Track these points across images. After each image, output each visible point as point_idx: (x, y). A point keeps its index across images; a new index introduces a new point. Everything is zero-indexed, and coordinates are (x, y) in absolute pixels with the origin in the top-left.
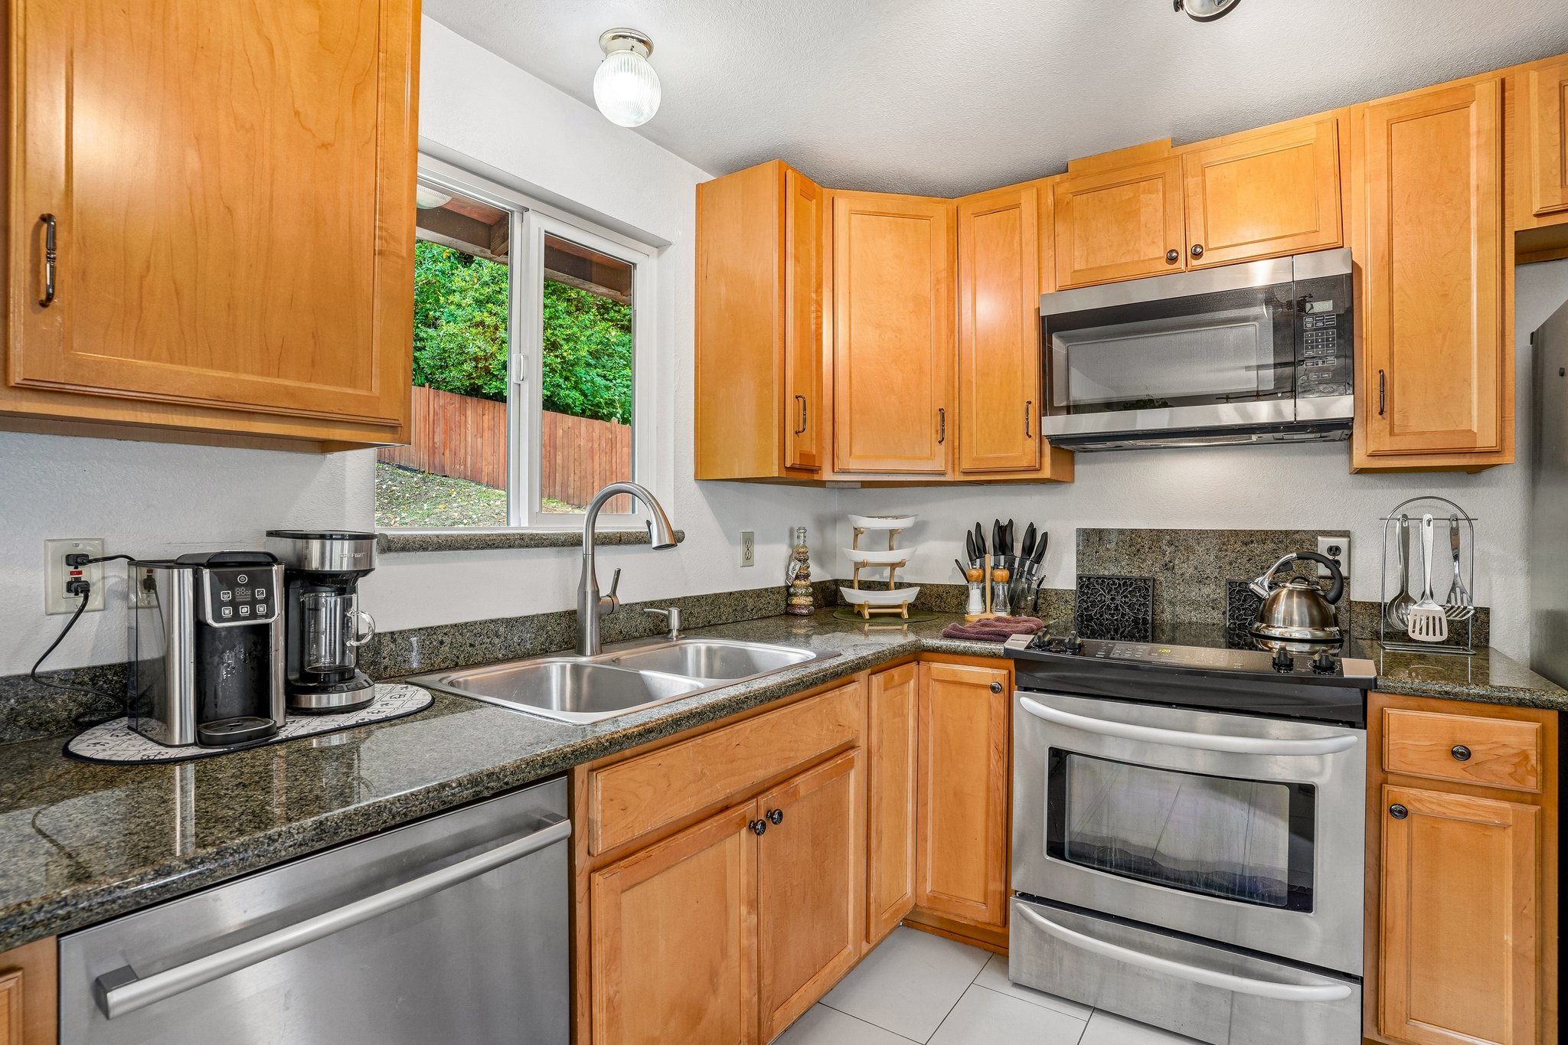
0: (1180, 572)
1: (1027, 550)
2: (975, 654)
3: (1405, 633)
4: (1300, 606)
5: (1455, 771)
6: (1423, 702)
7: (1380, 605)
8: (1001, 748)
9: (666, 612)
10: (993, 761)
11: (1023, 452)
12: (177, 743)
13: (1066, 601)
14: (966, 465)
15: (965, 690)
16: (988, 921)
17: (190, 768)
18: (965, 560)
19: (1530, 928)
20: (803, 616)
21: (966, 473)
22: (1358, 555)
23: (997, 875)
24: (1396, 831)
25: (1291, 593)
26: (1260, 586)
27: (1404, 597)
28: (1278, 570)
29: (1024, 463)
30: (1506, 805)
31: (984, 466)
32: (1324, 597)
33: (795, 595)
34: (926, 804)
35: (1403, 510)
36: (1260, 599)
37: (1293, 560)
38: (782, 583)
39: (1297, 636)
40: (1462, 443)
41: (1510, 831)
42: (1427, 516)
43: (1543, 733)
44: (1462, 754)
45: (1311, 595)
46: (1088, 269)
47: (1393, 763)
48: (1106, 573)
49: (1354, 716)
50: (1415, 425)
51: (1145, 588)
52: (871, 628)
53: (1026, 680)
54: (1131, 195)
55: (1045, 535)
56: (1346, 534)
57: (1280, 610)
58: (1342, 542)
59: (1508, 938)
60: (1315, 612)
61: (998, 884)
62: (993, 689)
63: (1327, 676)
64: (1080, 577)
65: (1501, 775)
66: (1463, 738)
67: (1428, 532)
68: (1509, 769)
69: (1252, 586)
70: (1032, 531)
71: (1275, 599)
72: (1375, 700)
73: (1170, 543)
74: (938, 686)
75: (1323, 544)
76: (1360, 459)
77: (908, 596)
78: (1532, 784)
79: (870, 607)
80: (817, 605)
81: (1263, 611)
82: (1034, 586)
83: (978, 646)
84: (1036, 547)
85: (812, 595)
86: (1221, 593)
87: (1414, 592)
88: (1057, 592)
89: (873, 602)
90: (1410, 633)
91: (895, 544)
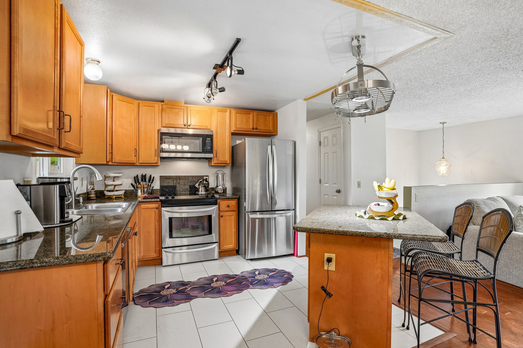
0: (181, 184)
1: (149, 181)
2: (152, 202)
3: (218, 191)
4: (203, 189)
5: (228, 209)
6: (224, 200)
7: (214, 188)
8: (158, 220)
9: (79, 198)
10: (156, 223)
11: (154, 159)
12: (56, 223)
13: (158, 191)
14: (141, 162)
15: (149, 209)
16: (156, 256)
17: (58, 228)
18: (134, 183)
19: (235, 228)
20: (94, 200)
21: (140, 163)
22: (210, 179)
23: (158, 246)
24: (221, 219)
25: (202, 186)
26: (197, 185)
27: (217, 186)
28: (200, 183)
29: (155, 162)
30: (233, 212)
31: (145, 162)
32: (207, 187)
33: (91, 194)
34: (141, 236)
35: (217, 172)
36: (197, 188)
37: (202, 181)
38: (86, 192)
39: (203, 193)
40: (225, 162)
41: (233, 216)
42: (220, 173)
43: (236, 202)
44: (228, 206)
45: (205, 186)
46: (168, 124)
47: (221, 210)
48: (166, 185)
49: (215, 203)
50: (220, 159)
51: (174, 187)
52: (115, 201)
53: (164, 205)
54: (178, 111)
55: (154, 177)
56: (208, 176)
57: (200, 189)
58: (207, 177)
59: (233, 230)
60: (206, 189)
61: (158, 248)
62: (156, 208)
63: (213, 197)
64: (160, 186)
65: (232, 208)
66: (229, 204)
67: (220, 175)
68: (233, 208)
69: (195, 186)
70: (151, 176)
71: (199, 188)
72: (218, 201)
73: (179, 179)
74: (143, 210)
75: (205, 178)
76: (213, 164)
77: (122, 193)
78: (235, 209)
79: (115, 196)
80: (97, 197)
81: (197, 190)
82: (151, 188)
83: (153, 200)
84: (151, 180)
85: (95, 194)
86: (188, 188)
87: (218, 185)
88: (155, 189)
89: (115, 194)
90: (219, 192)
91: (115, 180)
